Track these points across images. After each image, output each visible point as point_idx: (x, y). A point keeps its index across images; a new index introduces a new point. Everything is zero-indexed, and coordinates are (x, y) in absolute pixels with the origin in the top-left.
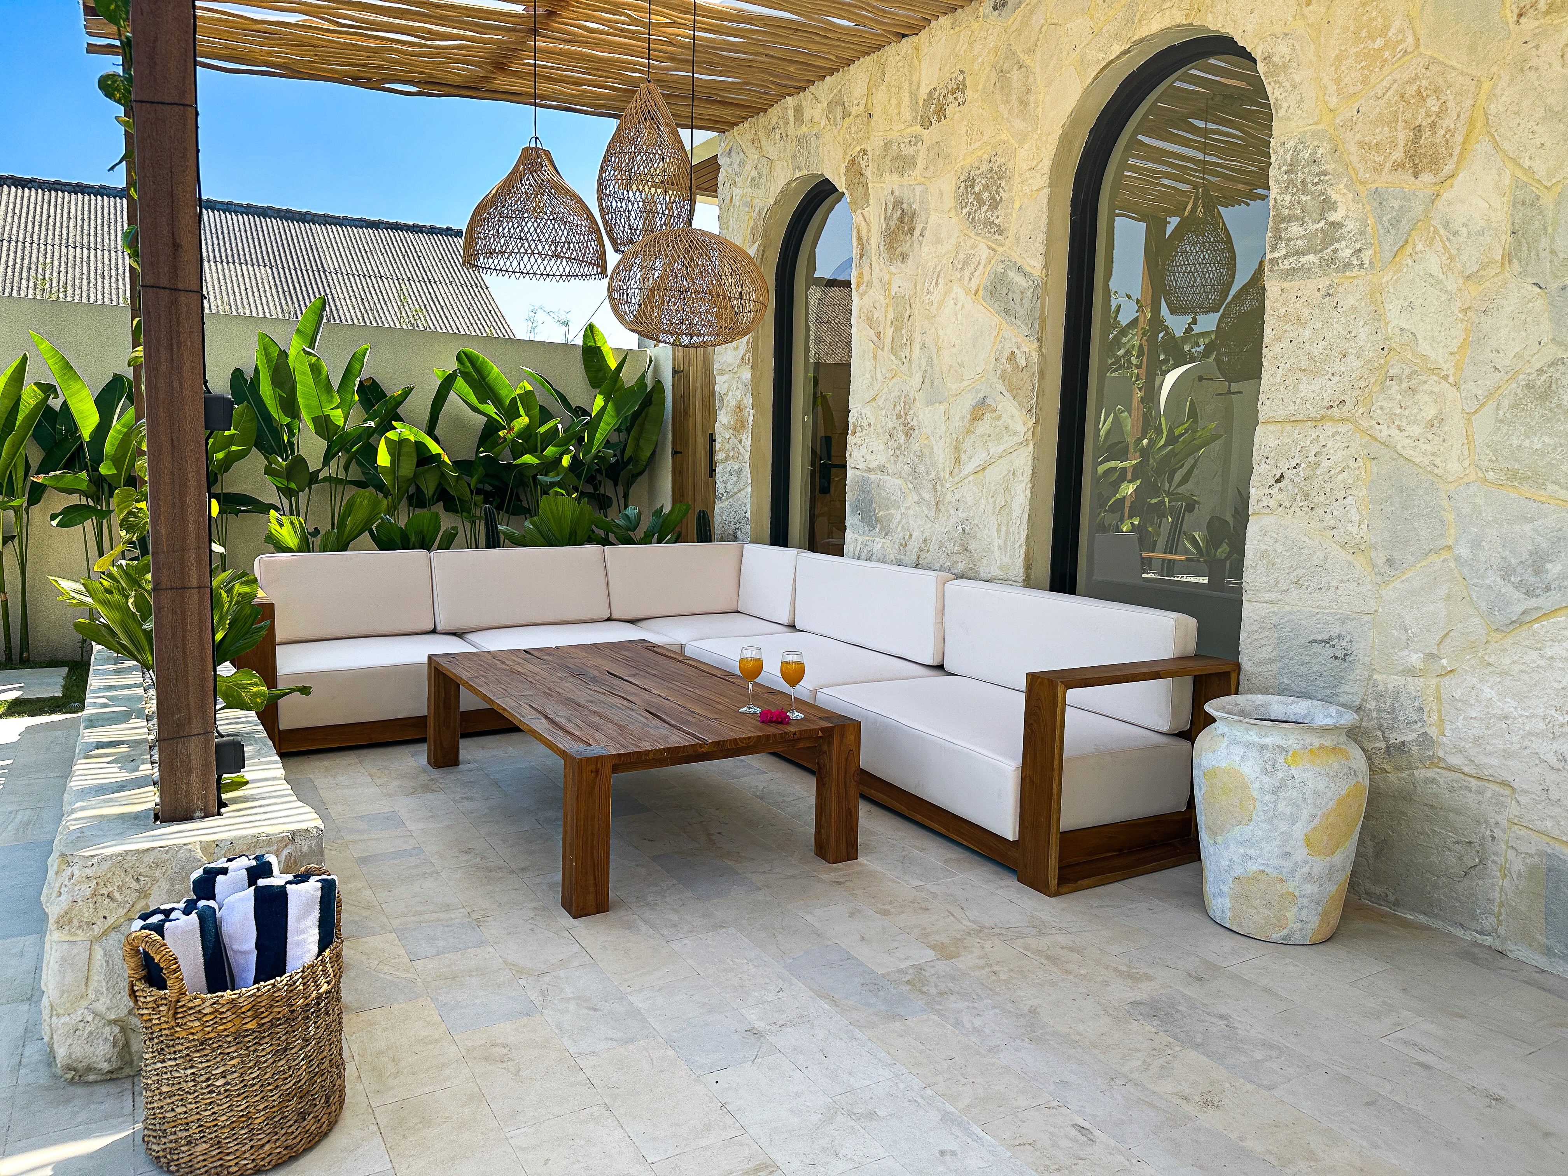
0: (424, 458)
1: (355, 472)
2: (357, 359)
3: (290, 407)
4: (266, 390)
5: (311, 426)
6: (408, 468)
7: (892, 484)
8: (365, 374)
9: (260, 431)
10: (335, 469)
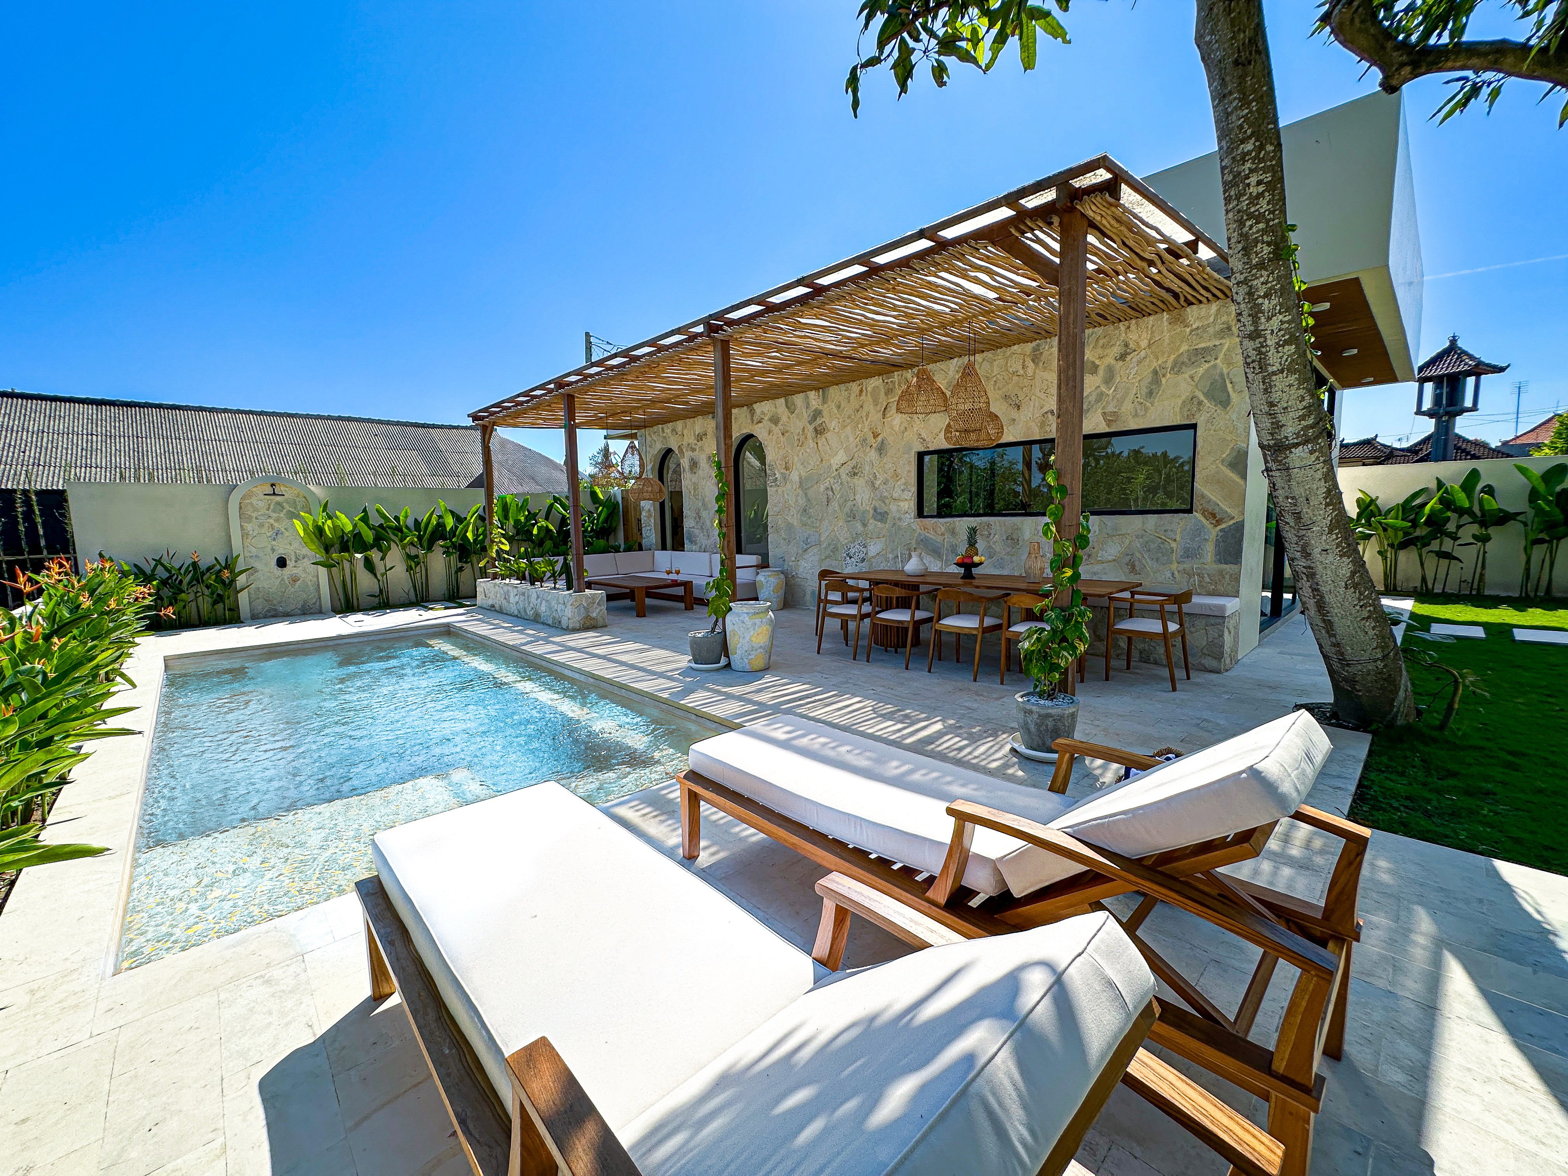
7: (697, 531)
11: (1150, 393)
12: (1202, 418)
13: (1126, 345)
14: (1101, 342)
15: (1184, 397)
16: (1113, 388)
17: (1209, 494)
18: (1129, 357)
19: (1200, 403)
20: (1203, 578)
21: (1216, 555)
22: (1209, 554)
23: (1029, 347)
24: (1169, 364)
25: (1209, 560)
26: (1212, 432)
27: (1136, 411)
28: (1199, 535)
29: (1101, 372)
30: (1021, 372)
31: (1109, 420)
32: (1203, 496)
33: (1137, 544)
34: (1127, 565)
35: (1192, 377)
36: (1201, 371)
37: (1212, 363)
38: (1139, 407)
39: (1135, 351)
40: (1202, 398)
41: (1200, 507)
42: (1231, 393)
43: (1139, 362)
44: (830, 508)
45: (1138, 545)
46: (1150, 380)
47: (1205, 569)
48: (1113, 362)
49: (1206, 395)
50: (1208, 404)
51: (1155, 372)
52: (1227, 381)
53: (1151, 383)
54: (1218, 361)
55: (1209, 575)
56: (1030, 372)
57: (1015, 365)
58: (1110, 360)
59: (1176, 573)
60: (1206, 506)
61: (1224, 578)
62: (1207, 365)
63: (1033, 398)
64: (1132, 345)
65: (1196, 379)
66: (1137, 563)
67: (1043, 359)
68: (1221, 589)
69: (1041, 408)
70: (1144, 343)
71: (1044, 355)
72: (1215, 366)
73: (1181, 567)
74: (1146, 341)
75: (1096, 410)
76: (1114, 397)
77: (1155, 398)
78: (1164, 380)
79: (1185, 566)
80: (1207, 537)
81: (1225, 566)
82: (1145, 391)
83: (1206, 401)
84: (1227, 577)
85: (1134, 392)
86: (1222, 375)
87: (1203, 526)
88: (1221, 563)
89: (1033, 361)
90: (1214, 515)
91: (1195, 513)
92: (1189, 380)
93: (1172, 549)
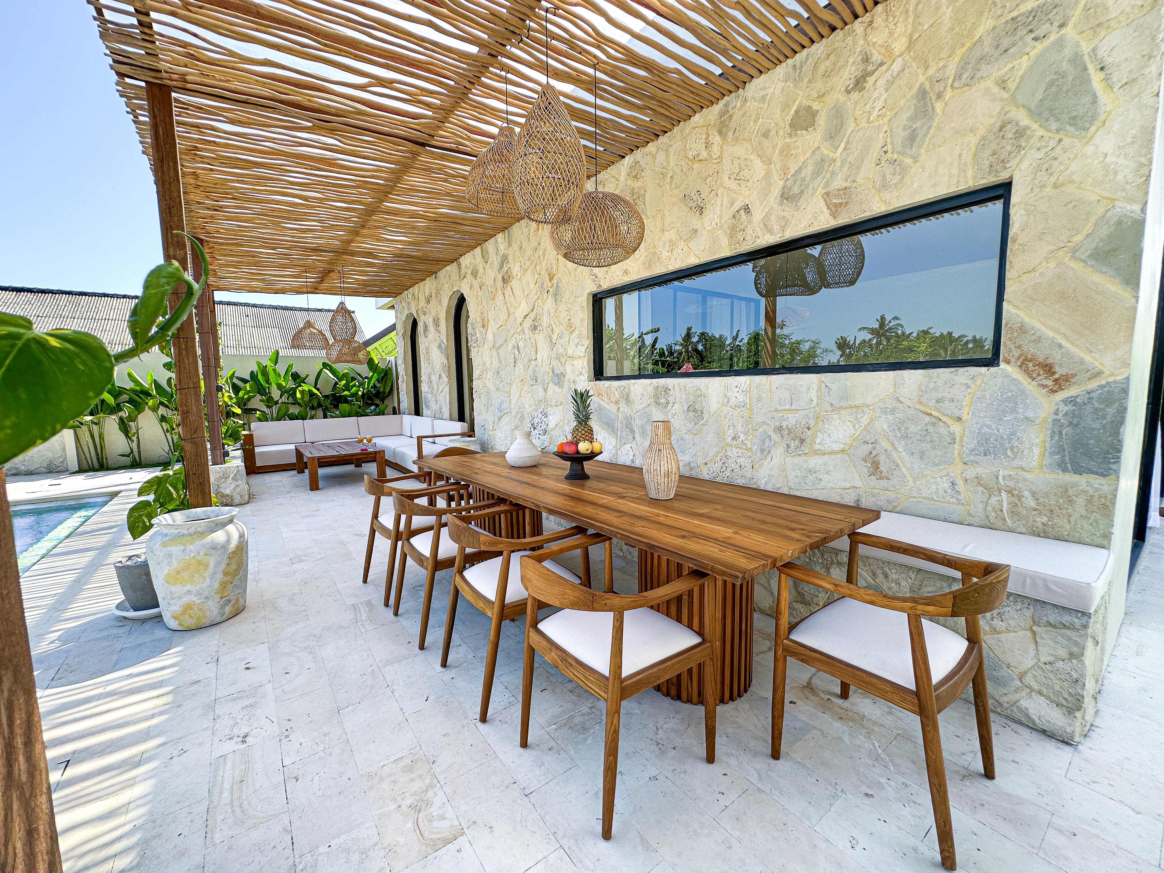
0: (312, 394)
1: (291, 400)
2: (290, 366)
3: (268, 381)
4: (260, 377)
5: (275, 387)
6: (307, 398)
8: (293, 371)
9: (259, 388)
10: (284, 399)
11: (912, 138)
12: (1025, 165)
13: (866, 60)
14: (822, 68)
15: (981, 132)
16: (843, 145)
17: (1037, 325)
18: (871, 80)
19: (1021, 133)
20: (1020, 498)
21: (1052, 454)
22: (1037, 451)
23: (713, 112)
24: (951, 71)
25: (1035, 463)
26: (1048, 190)
27: (884, 176)
28: (1013, 410)
29: (821, 120)
30: (704, 154)
31: (836, 205)
32: (1023, 329)
33: (883, 424)
34: (865, 460)
35: (1002, 84)
36: (1025, 63)
37: (1053, 37)
38: (888, 170)
39: (881, 64)
40: (1025, 120)
41: (1016, 353)
42: (1100, 93)
43: (890, 83)
44: (517, 369)
45: (885, 427)
46: (909, 113)
47: (1025, 480)
48: (842, 98)
49: (1035, 114)
50: (1041, 132)
51: (923, 94)
52: (1092, 69)
53: (913, 118)
54: (1069, 31)
55: (1033, 494)
56: (716, 150)
57: (697, 147)
58: (837, 96)
59: (960, 483)
60: (1031, 349)
61: (1071, 502)
62: (1040, 47)
63: (720, 192)
64: (876, 57)
65: (1012, 85)
66: (882, 459)
67: (732, 125)
68: (1064, 526)
69: (732, 204)
70: (899, 45)
71: (734, 118)
72: (1060, 43)
73: (971, 473)
74: (904, 40)
75: (815, 190)
76: (843, 161)
77: (920, 146)
78: (939, 106)
79: (979, 470)
80: (1031, 414)
81: (1076, 478)
82: (901, 135)
83: (1035, 126)
84: (1081, 501)
85: (881, 143)
86: (1077, 60)
87: (1022, 392)
88: (1065, 470)
89: (720, 132)
90: (1048, 369)
91: (1003, 365)
92: (996, 90)
93: (952, 435)
